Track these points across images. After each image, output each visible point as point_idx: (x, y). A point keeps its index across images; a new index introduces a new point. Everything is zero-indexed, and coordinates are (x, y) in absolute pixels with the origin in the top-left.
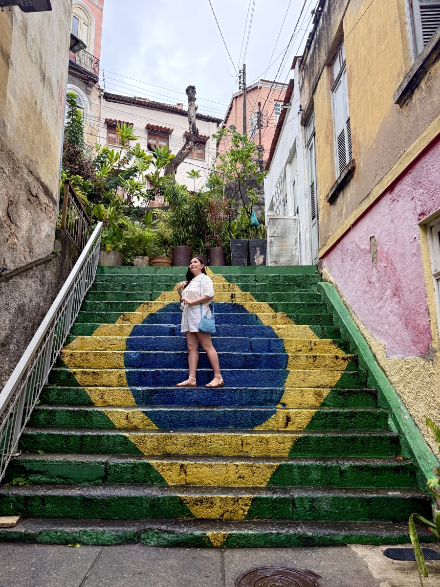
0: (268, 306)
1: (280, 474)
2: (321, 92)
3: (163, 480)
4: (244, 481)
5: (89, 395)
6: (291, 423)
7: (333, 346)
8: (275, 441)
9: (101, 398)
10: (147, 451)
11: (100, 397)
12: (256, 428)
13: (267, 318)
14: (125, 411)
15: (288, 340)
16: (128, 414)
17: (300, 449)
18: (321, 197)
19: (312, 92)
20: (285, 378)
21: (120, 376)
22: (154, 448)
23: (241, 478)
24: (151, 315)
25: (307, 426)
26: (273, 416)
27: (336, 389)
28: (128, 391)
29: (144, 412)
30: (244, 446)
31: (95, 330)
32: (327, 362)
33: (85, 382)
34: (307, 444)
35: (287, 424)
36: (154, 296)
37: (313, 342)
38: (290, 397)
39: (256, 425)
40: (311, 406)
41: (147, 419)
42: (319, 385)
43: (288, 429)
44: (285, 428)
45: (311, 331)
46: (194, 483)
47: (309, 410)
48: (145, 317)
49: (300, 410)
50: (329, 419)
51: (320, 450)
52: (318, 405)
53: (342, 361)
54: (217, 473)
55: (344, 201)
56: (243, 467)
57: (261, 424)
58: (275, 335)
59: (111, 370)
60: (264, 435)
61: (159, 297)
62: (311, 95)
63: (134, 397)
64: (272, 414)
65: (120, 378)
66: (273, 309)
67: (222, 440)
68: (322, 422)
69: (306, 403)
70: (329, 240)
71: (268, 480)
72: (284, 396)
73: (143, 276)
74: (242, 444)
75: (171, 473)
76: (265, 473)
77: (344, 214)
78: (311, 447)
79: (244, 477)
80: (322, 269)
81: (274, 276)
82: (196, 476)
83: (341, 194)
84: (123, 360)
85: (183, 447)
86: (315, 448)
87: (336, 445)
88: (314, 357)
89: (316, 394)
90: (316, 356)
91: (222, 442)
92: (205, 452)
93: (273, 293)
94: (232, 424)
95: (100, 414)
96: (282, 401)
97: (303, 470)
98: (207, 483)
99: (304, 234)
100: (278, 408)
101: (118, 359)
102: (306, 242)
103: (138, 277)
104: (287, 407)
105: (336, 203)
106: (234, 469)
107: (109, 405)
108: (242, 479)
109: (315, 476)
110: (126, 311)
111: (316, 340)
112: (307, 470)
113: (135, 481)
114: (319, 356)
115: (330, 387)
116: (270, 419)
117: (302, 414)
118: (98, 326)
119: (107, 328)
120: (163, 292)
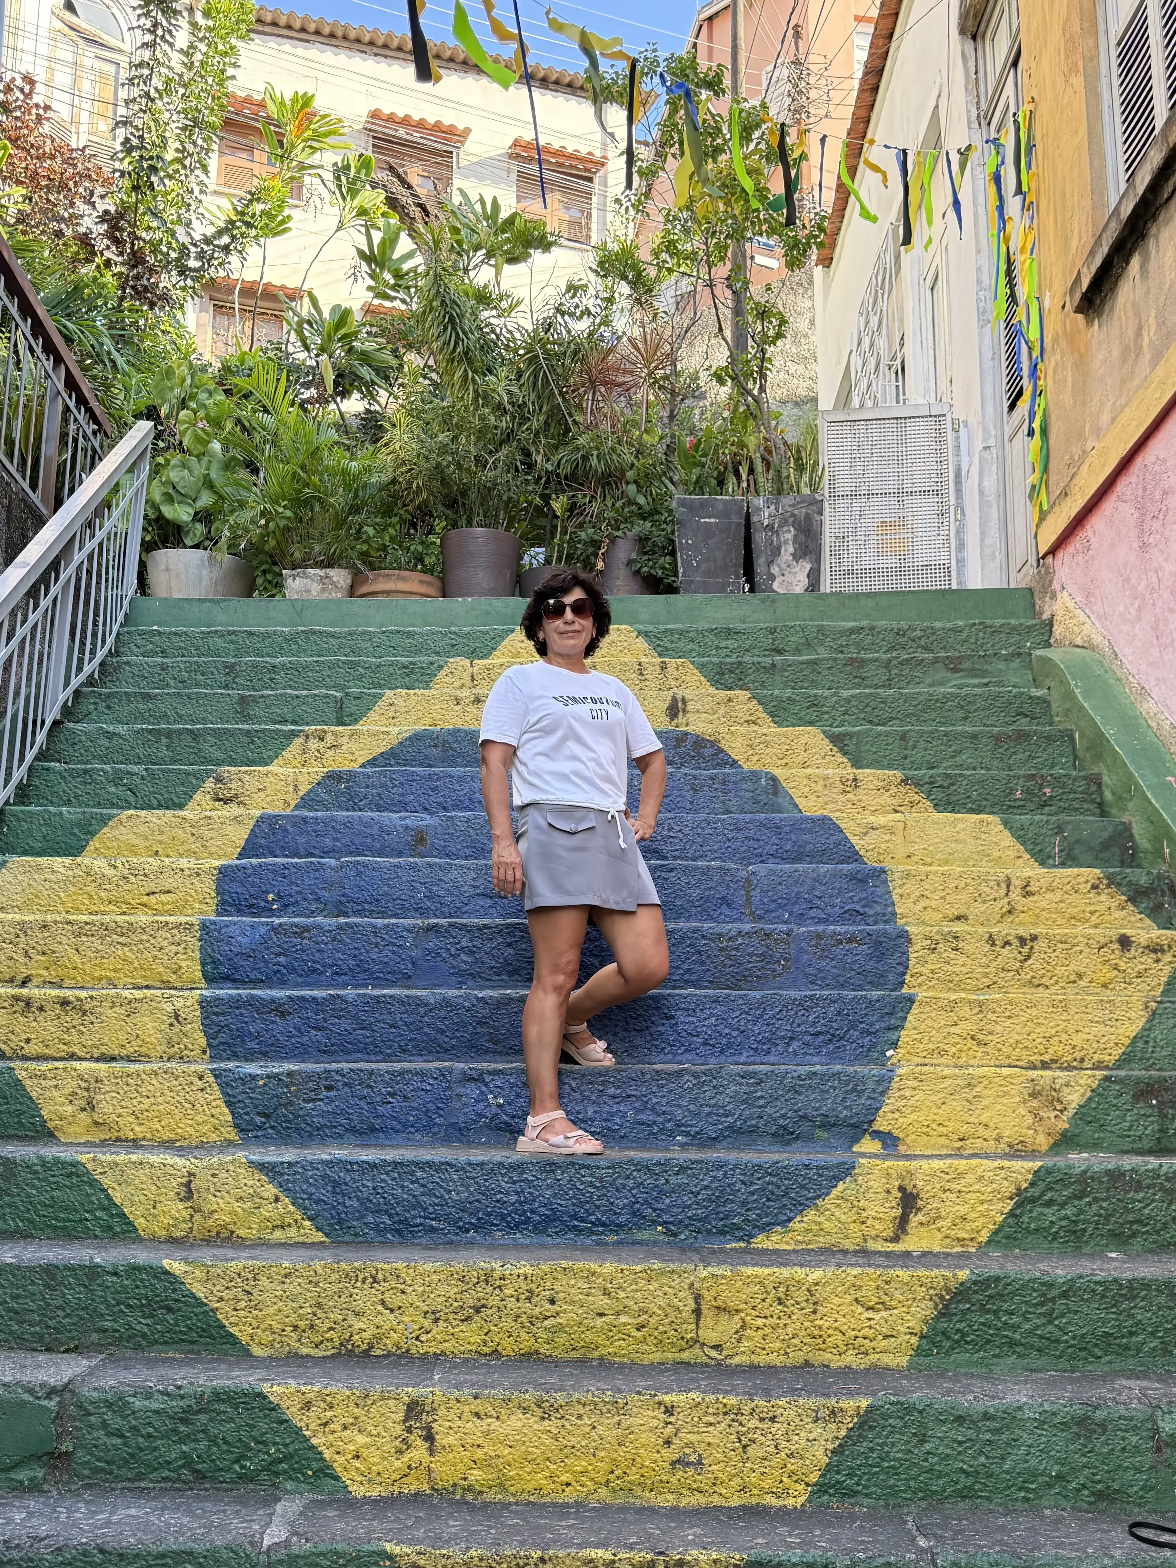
0: (826, 745)
1: (872, 1450)
3: (325, 1472)
4: (703, 1480)
5: (34, 1094)
6: (920, 1217)
7: (1103, 898)
8: (849, 1298)
9: (83, 1110)
10: (267, 1337)
11: (83, 1103)
12: (761, 1242)
13: (819, 787)
14: (181, 1162)
15: (908, 875)
16: (191, 1174)
17: (964, 1335)
18: (1046, 303)
20: (896, 1028)
21: (177, 1016)
22: (296, 1328)
23: (688, 1464)
24: (334, 777)
25: (996, 1233)
26: (841, 1186)
27: (1122, 1073)
28: (201, 1078)
29: (262, 1167)
30: (707, 1319)
31: (93, 834)
32: (1082, 962)
33: (28, 1041)
34: (995, 1313)
35: (902, 1223)
36: (351, 706)
37: (1015, 882)
38: (915, 1109)
39: (765, 1228)
40: (1010, 1146)
41: (277, 1200)
42: (1047, 1058)
43: (912, 1243)
44: (895, 1239)
45: (1007, 839)
46: (470, 1489)
47: (1006, 1163)
48: (304, 789)
49: (962, 1164)
50: (1096, 1200)
51: (1057, 1341)
52: (1043, 1142)
53: (1148, 960)
54: (573, 1441)
55: (1148, 292)
56: (696, 1414)
57: (784, 1223)
58: (854, 856)
59: (138, 994)
60: (800, 1273)
61: (371, 714)
63: (229, 1104)
64: (838, 1178)
65: (177, 1028)
66: (845, 754)
67: (606, 1293)
68: (1066, 1217)
69: (987, 1134)
70: (1085, 467)
71: (814, 1478)
72: (890, 1102)
73: (314, 633)
74: (697, 1312)
75: (361, 1439)
76: (799, 1442)
77: (1151, 342)
78: (1015, 1327)
79: (700, 1463)
80: (1054, 596)
81: (852, 631)
82: (479, 1453)
83: (1135, 262)
84: (197, 955)
85: (427, 1323)
86: (1031, 1332)
87: (1132, 1316)
88: (1022, 941)
89: (1033, 1095)
90: (1034, 938)
91: (602, 1302)
92: (527, 1343)
93: (845, 694)
94: (654, 1223)
95: (69, 1175)
96: (881, 1124)
97: (978, 1430)
98: (530, 1487)
99: (975, 470)
100: (862, 1155)
101: (174, 948)
102: (984, 503)
103: (291, 639)
104: (902, 1149)
105: (1112, 309)
106: (655, 1423)
107: (118, 1139)
108: (691, 1471)
109: (1034, 1462)
110: (233, 763)
111: (1027, 873)
112: (997, 1431)
113: (200, 1476)
114: (1047, 937)
115: (1097, 1066)
116: (825, 1203)
117: (970, 1178)
118: (104, 821)
119: (143, 829)
120: (389, 693)
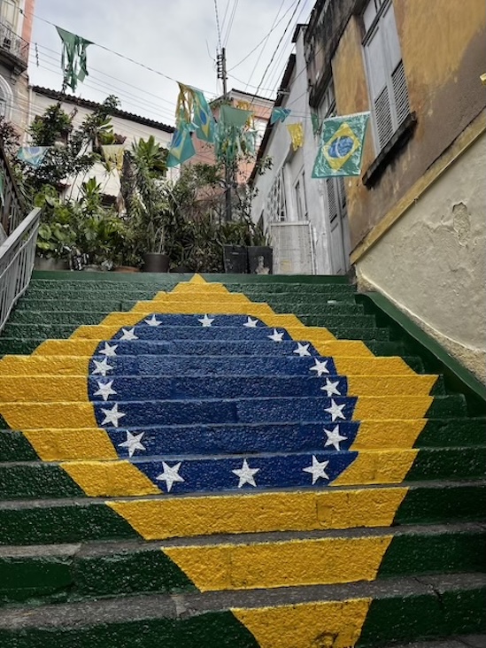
0: (296, 320)
2: (345, 50)
3: (188, 582)
6: (381, 471)
7: (402, 366)
9: (53, 447)
11: (52, 444)
18: (350, 185)
19: (328, 56)
21: (84, 412)
25: (407, 475)
26: (354, 461)
29: (135, 465)
30: (320, 511)
31: (35, 347)
34: (420, 501)
35: (375, 473)
36: (125, 305)
38: (368, 435)
41: (143, 477)
44: (374, 479)
45: (366, 349)
48: (115, 332)
55: (395, 176)
60: (352, 491)
61: (134, 308)
62: (328, 61)
63: (113, 443)
65: (84, 416)
66: (303, 322)
69: (392, 442)
70: (369, 234)
71: (378, 567)
72: (359, 433)
73: (105, 282)
74: (317, 508)
75: (203, 567)
77: (397, 192)
83: (389, 168)
84: (86, 390)
91: (281, 507)
92: (253, 525)
95: (55, 471)
96: (357, 441)
99: (319, 241)
102: (324, 251)
105: (379, 184)
110: (84, 323)
116: (349, 468)
117: (397, 456)
118: (39, 343)
119: (55, 346)
120: (139, 302)
